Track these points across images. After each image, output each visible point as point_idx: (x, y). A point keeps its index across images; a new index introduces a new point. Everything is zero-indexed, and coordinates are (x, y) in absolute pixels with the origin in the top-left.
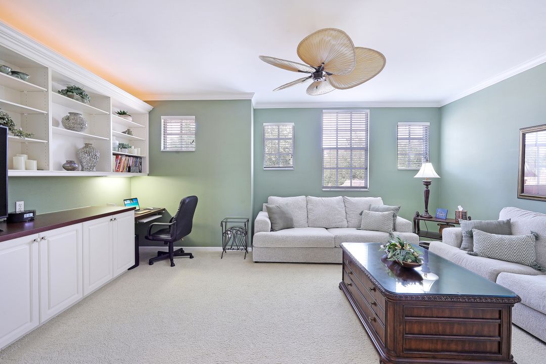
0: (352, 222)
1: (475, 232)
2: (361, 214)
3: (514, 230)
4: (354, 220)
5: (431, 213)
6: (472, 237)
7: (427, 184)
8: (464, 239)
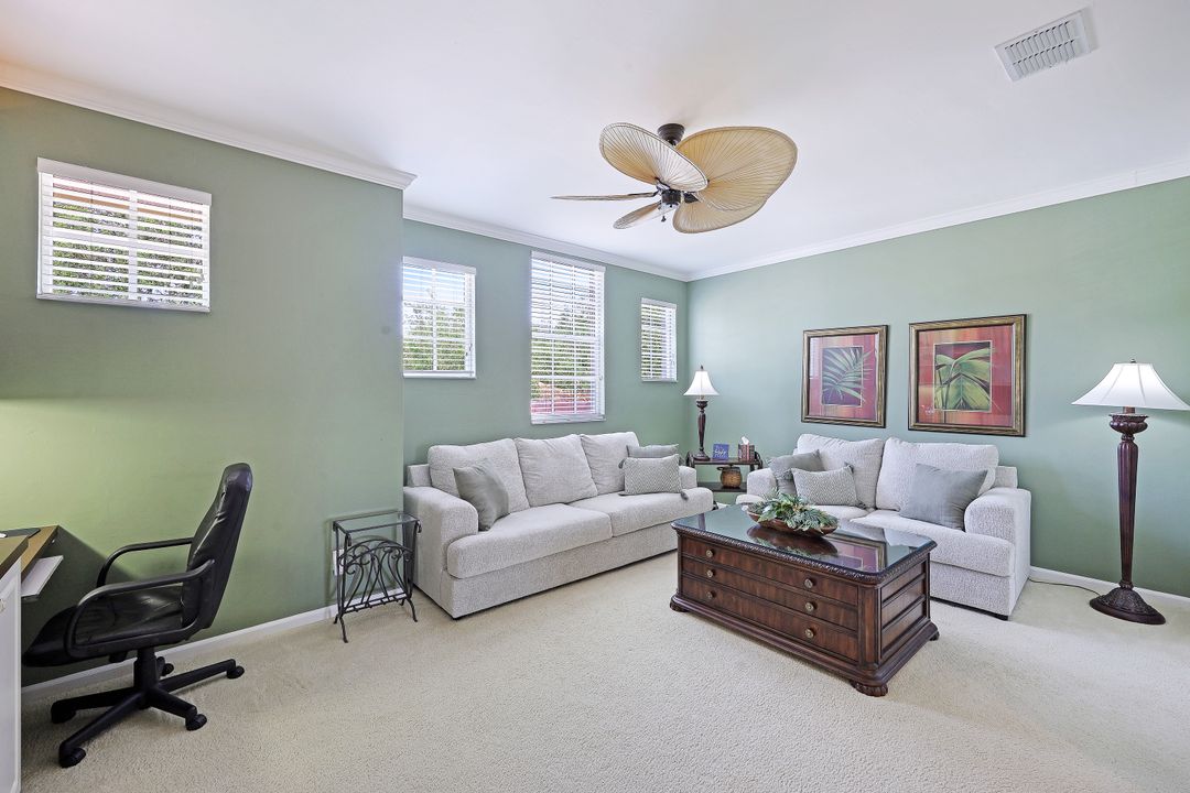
0: (605, 483)
1: (796, 472)
2: (621, 466)
3: (826, 463)
4: (609, 481)
5: (709, 453)
6: (792, 480)
7: (703, 405)
8: (780, 484)
